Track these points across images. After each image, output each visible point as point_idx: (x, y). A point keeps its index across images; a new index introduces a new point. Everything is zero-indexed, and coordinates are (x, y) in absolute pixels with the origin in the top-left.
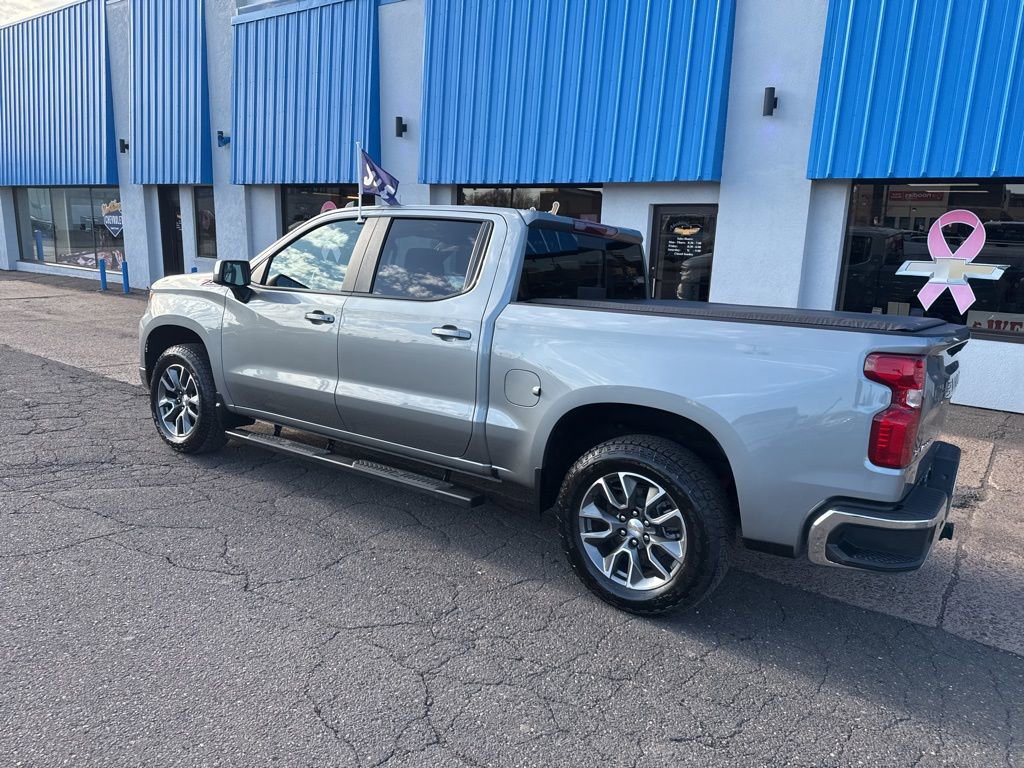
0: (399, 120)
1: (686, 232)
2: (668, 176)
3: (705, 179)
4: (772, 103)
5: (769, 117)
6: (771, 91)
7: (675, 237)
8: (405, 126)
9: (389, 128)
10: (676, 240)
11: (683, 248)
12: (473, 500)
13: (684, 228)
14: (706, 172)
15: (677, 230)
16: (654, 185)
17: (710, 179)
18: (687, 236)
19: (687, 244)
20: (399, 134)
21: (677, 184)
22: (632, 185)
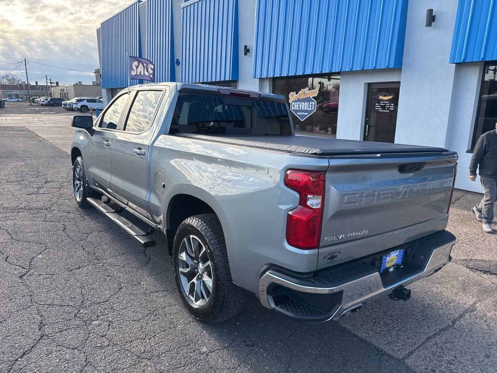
0: (246, 47)
1: (385, 98)
2: (369, 66)
3: (390, 67)
4: (431, 18)
5: (430, 27)
6: (431, 11)
7: (379, 101)
8: (249, 49)
9: (242, 50)
10: (379, 103)
11: (383, 107)
12: (145, 243)
13: (384, 96)
14: (391, 63)
15: (381, 97)
16: (363, 72)
17: (393, 67)
18: (386, 101)
19: (386, 105)
20: (246, 54)
21: (375, 71)
22: (352, 73)
